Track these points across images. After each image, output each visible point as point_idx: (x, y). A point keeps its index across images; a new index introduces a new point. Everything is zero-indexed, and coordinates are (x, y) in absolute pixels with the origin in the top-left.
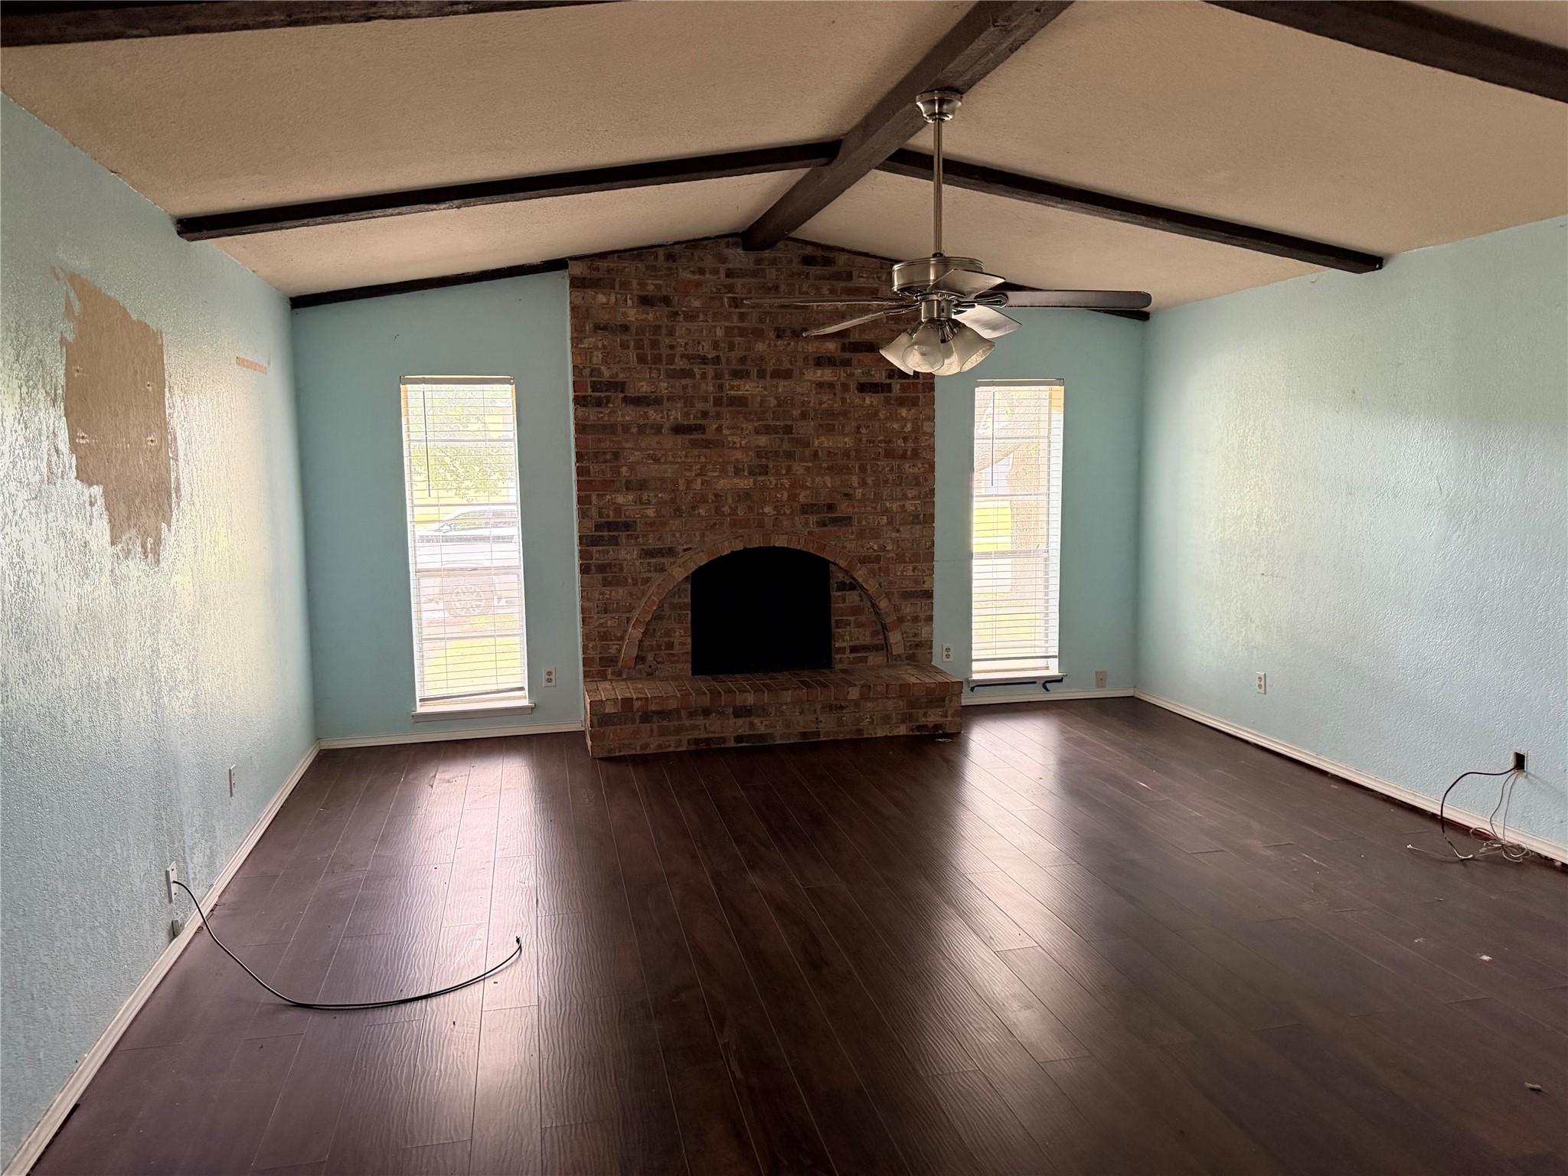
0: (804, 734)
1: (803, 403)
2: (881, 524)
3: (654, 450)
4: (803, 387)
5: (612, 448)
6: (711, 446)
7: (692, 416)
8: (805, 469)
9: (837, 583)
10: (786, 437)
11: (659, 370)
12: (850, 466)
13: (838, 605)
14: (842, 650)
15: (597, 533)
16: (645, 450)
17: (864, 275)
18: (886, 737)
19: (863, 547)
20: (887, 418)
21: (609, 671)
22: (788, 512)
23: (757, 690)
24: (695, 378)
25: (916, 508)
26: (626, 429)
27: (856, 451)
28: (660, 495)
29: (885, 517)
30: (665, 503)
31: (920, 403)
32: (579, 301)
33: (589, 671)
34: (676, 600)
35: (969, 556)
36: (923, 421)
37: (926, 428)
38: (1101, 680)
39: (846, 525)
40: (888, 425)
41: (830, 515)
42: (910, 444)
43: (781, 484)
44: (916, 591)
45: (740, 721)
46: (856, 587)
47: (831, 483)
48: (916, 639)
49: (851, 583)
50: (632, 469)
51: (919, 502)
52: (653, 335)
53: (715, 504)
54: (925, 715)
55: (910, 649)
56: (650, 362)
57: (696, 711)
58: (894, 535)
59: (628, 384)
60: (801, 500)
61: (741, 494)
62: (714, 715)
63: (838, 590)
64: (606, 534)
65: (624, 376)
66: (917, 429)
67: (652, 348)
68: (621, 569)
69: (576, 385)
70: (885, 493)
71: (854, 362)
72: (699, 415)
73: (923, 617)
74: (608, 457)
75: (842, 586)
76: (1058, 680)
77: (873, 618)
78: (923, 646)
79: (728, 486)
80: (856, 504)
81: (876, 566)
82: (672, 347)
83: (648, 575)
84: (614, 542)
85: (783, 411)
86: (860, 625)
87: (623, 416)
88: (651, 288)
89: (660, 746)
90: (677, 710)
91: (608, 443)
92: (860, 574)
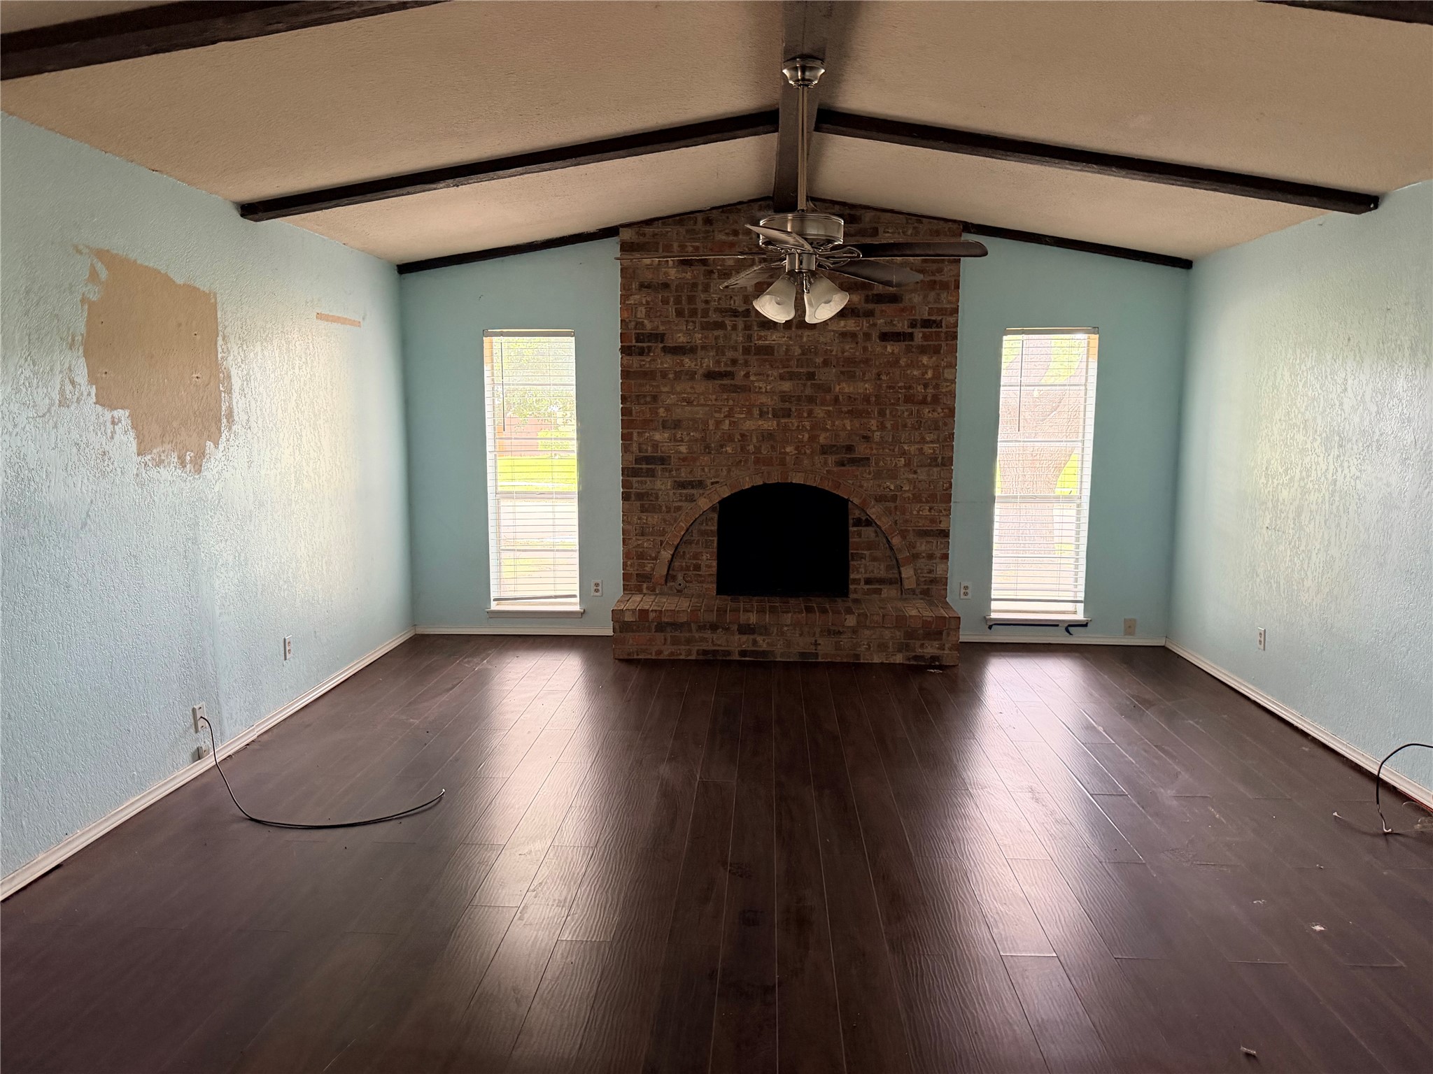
0: (802, 654)
1: (826, 351)
2: (899, 465)
3: (688, 393)
4: (826, 337)
5: (651, 392)
6: (739, 390)
7: (722, 364)
8: (826, 413)
9: (853, 519)
10: (809, 383)
11: (694, 322)
12: (870, 410)
13: (854, 540)
14: (857, 581)
15: (638, 466)
16: (680, 393)
17: (890, 231)
18: (882, 663)
19: (880, 486)
20: (908, 366)
21: (645, 586)
22: (808, 452)
23: (761, 611)
24: (726, 329)
25: (934, 450)
26: (664, 375)
27: (876, 396)
28: (692, 434)
29: (903, 459)
30: (696, 440)
31: (942, 351)
32: (627, 263)
33: (628, 585)
34: (704, 527)
35: (992, 499)
36: (944, 368)
37: (947, 374)
38: (1130, 628)
39: (863, 466)
40: (909, 372)
41: (848, 456)
42: (930, 390)
43: (803, 426)
44: (932, 530)
45: (744, 638)
46: (872, 523)
47: (851, 426)
48: (931, 575)
49: (867, 520)
50: (667, 410)
51: (938, 445)
52: (690, 292)
53: (742, 443)
54: (922, 646)
55: (925, 584)
56: (687, 316)
57: (705, 626)
58: (911, 476)
59: (667, 336)
60: (821, 441)
61: (765, 434)
62: (721, 630)
63: (854, 525)
64: (644, 466)
65: (664, 328)
66: (937, 376)
67: (689, 303)
68: (657, 498)
69: (623, 336)
70: (904, 436)
71: (877, 313)
72: (729, 363)
73: (939, 555)
74: (648, 399)
75: (858, 523)
76: (1084, 625)
77: (888, 553)
78: (937, 582)
79: (753, 428)
80: (874, 446)
81: (892, 505)
82: (707, 302)
83: (680, 504)
84: (651, 474)
85: (807, 359)
86: (874, 559)
87: (662, 363)
88: (690, 249)
89: (672, 654)
90: (688, 624)
91: (648, 387)
92: (874, 511)
